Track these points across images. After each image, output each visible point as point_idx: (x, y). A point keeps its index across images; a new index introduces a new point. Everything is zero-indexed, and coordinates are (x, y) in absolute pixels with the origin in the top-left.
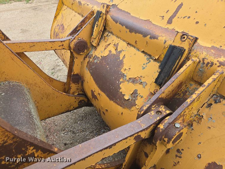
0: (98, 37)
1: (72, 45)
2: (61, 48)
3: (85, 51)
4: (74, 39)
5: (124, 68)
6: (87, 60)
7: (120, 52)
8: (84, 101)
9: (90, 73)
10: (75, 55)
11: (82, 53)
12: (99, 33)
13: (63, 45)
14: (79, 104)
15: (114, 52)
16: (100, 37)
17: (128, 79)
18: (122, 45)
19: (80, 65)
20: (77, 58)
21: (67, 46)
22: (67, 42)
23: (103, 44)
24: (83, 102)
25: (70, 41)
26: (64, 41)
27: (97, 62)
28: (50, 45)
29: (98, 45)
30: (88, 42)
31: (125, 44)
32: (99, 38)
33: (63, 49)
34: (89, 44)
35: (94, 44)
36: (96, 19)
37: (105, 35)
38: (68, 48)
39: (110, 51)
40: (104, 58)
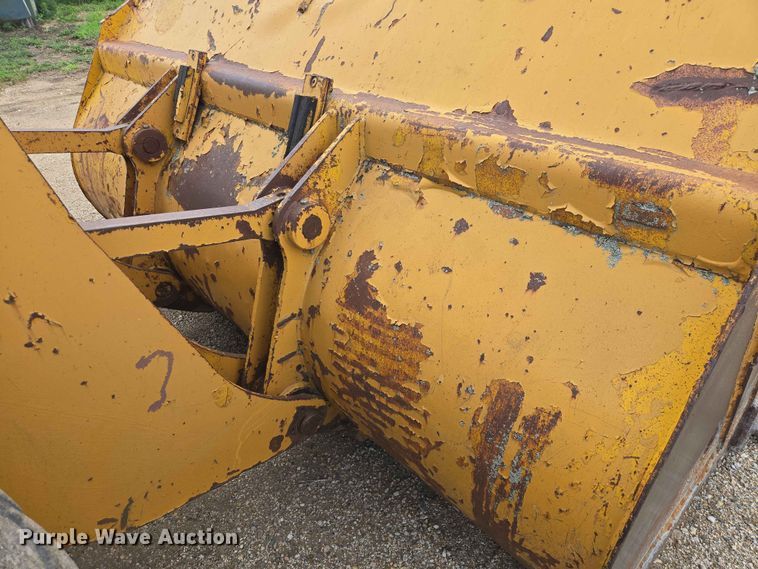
0: (187, 120)
1: (129, 141)
2: (101, 147)
3: (162, 155)
4: (133, 126)
5: (241, 164)
6: (168, 174)
7: (234, 138)
8: (172, 286)
9: (177, 198)
10: (138, 165)
11: (153, 160)
12: (188, 110)
13: (106, 142)
14: (159, 293)
15: (221, 141)
16: (193, 120)
17: (248, 181)
18: (237, 125)
19: (152, 190)
20: (142, 173)
21: (118, 143)
22: (117, 135)
23: (200, 133)
24: (169, 288)
25: (123, 133)
26: (109, 132)
27: (189, 171)
28: (76, 140)
29: (191, 137)
30: (167, 135)
31: (242, 122)
32: (189, 121)
33: (108, 151)
34: (170, 141)
35: (180, 136)
36: (179, 83)
37: (203, 115)
38: (120, 149)
39: (215, 142)
40: (202, 159)
